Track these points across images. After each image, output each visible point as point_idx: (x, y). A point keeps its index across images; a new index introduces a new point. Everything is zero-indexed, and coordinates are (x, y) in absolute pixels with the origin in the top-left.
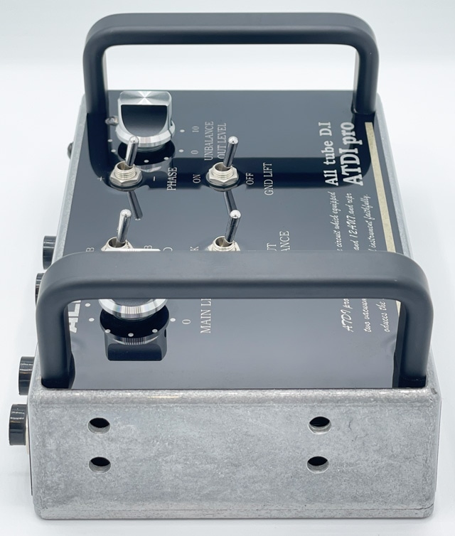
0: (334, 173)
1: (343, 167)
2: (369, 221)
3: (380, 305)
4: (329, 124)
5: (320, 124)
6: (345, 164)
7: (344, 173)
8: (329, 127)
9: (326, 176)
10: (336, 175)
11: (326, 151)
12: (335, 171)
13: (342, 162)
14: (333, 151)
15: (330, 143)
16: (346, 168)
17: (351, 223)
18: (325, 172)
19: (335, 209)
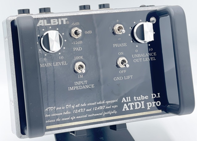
0: (129, 100)
1: (133, 103)
2: (103, 114)
3: (59, 119)
4: (159, 97)
5: (159, 94)
6: (135, 104)
7: (129, 104)
8: (157, 97)
9: (127, 98)
10: (128, 101)
11: (142, 97)
12: (130, 101)
13: (136, 103)
14: (142, 99)
15: (147, 98)
16: (132, 104)
17: (101, 108)
18: (129, 97)
19: (108, 102)
